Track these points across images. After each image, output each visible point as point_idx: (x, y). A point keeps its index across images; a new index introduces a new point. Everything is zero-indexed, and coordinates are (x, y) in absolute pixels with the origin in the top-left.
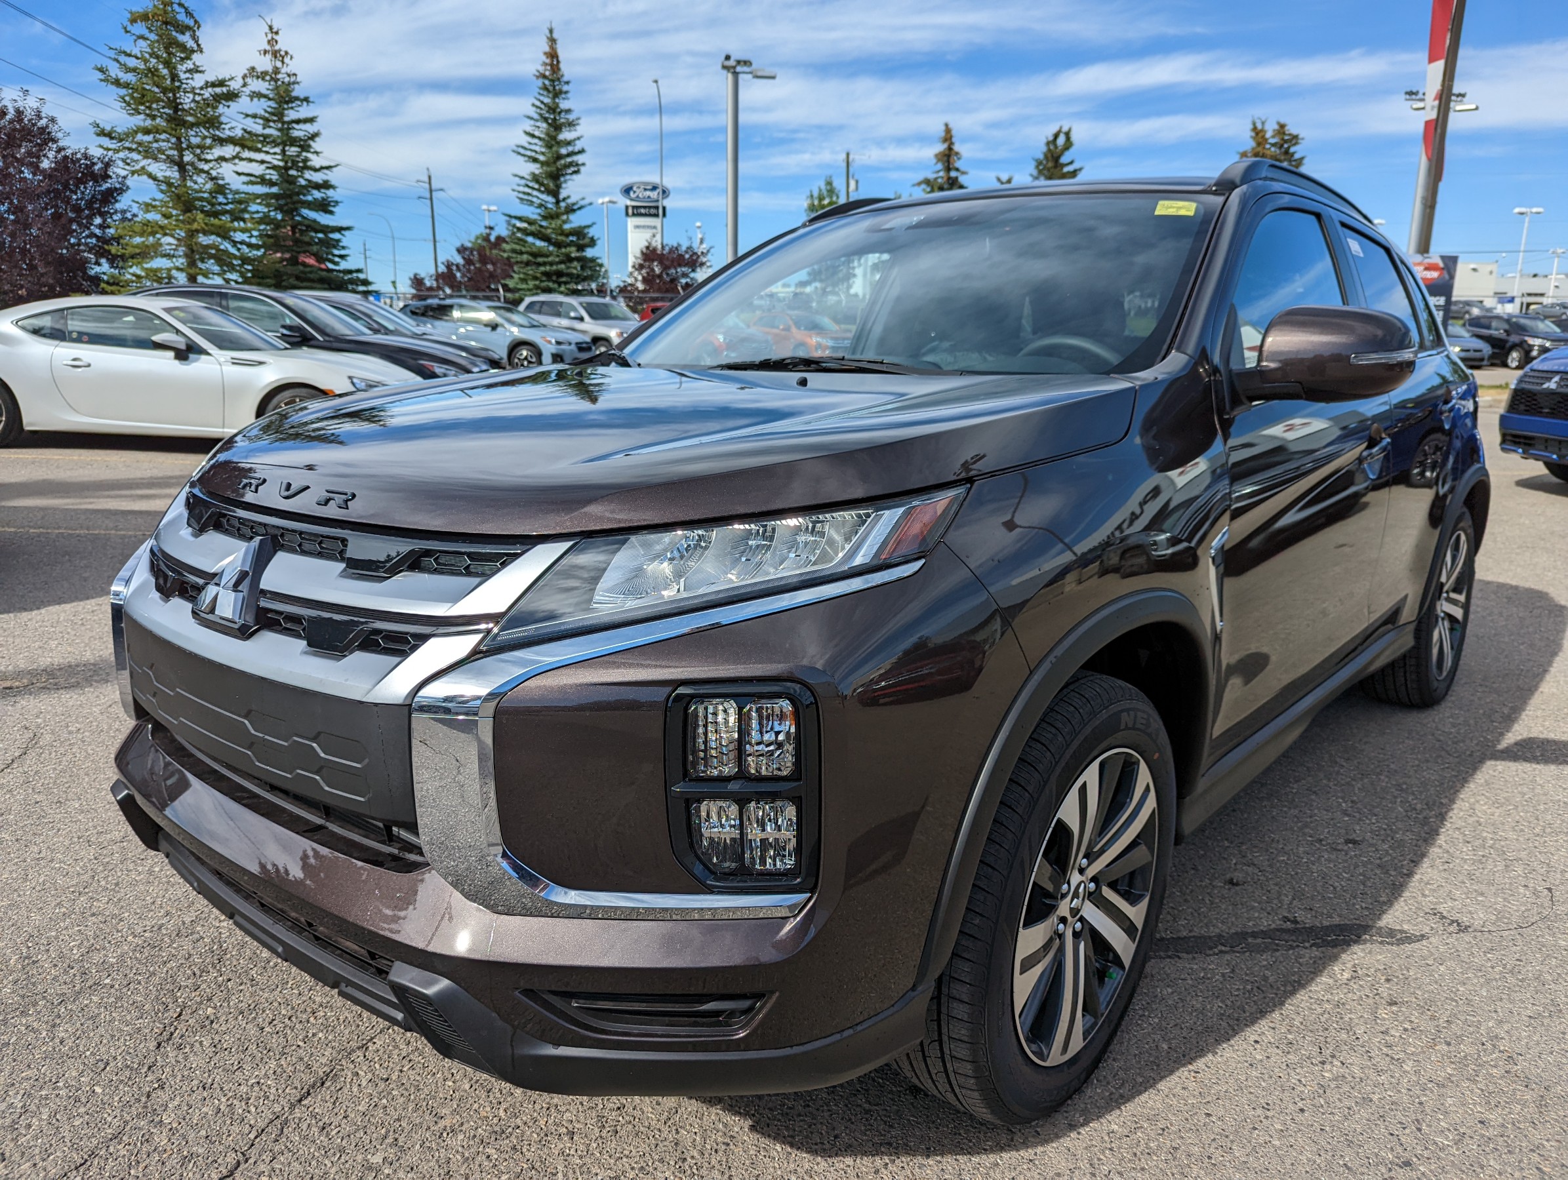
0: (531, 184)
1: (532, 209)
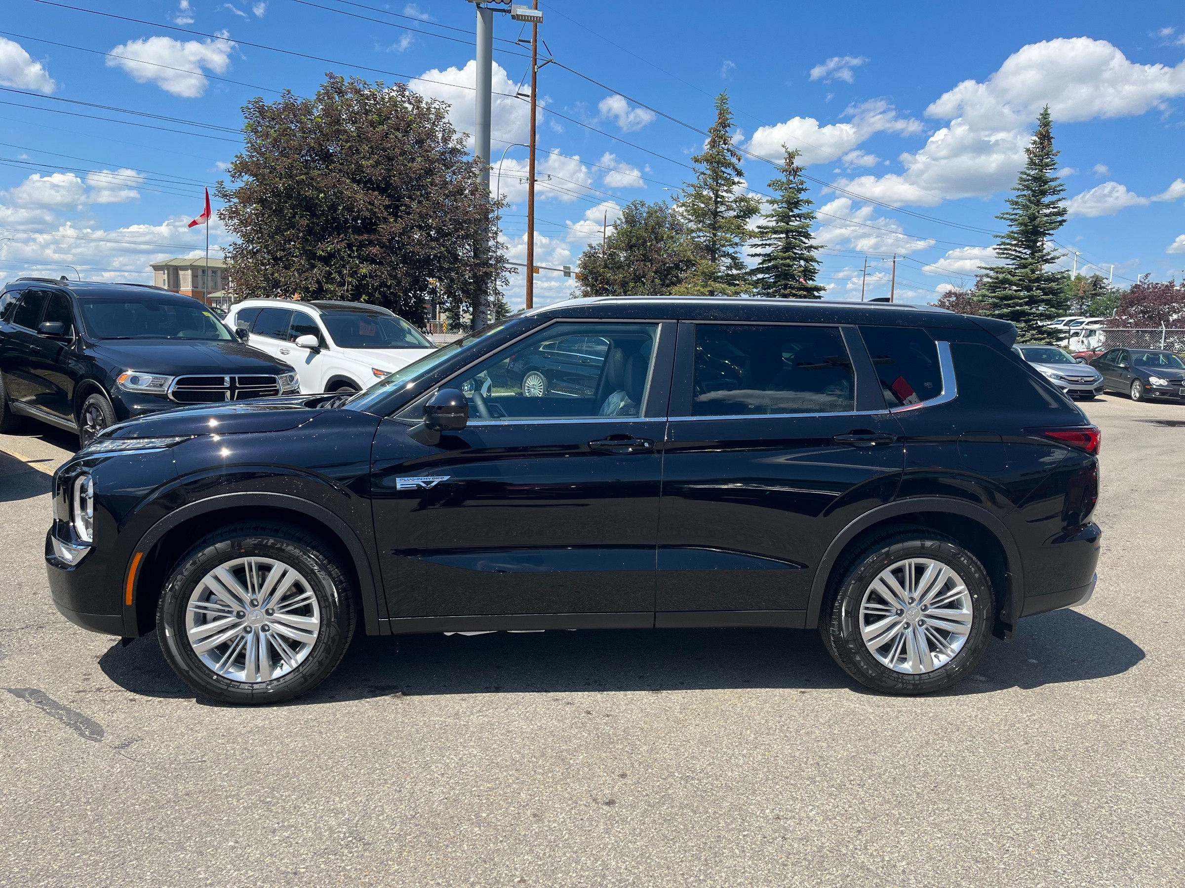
0: (1008, 241)
1: (1009, 261)
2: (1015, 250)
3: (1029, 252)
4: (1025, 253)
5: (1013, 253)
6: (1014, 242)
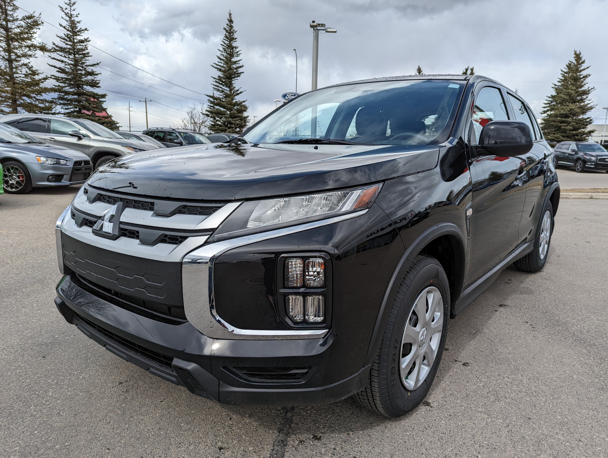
1: (219, 93)
2: (222, 88)
3: (228, 89)
4: (226, 90)
5: (220, 89)
6: (221, 82)
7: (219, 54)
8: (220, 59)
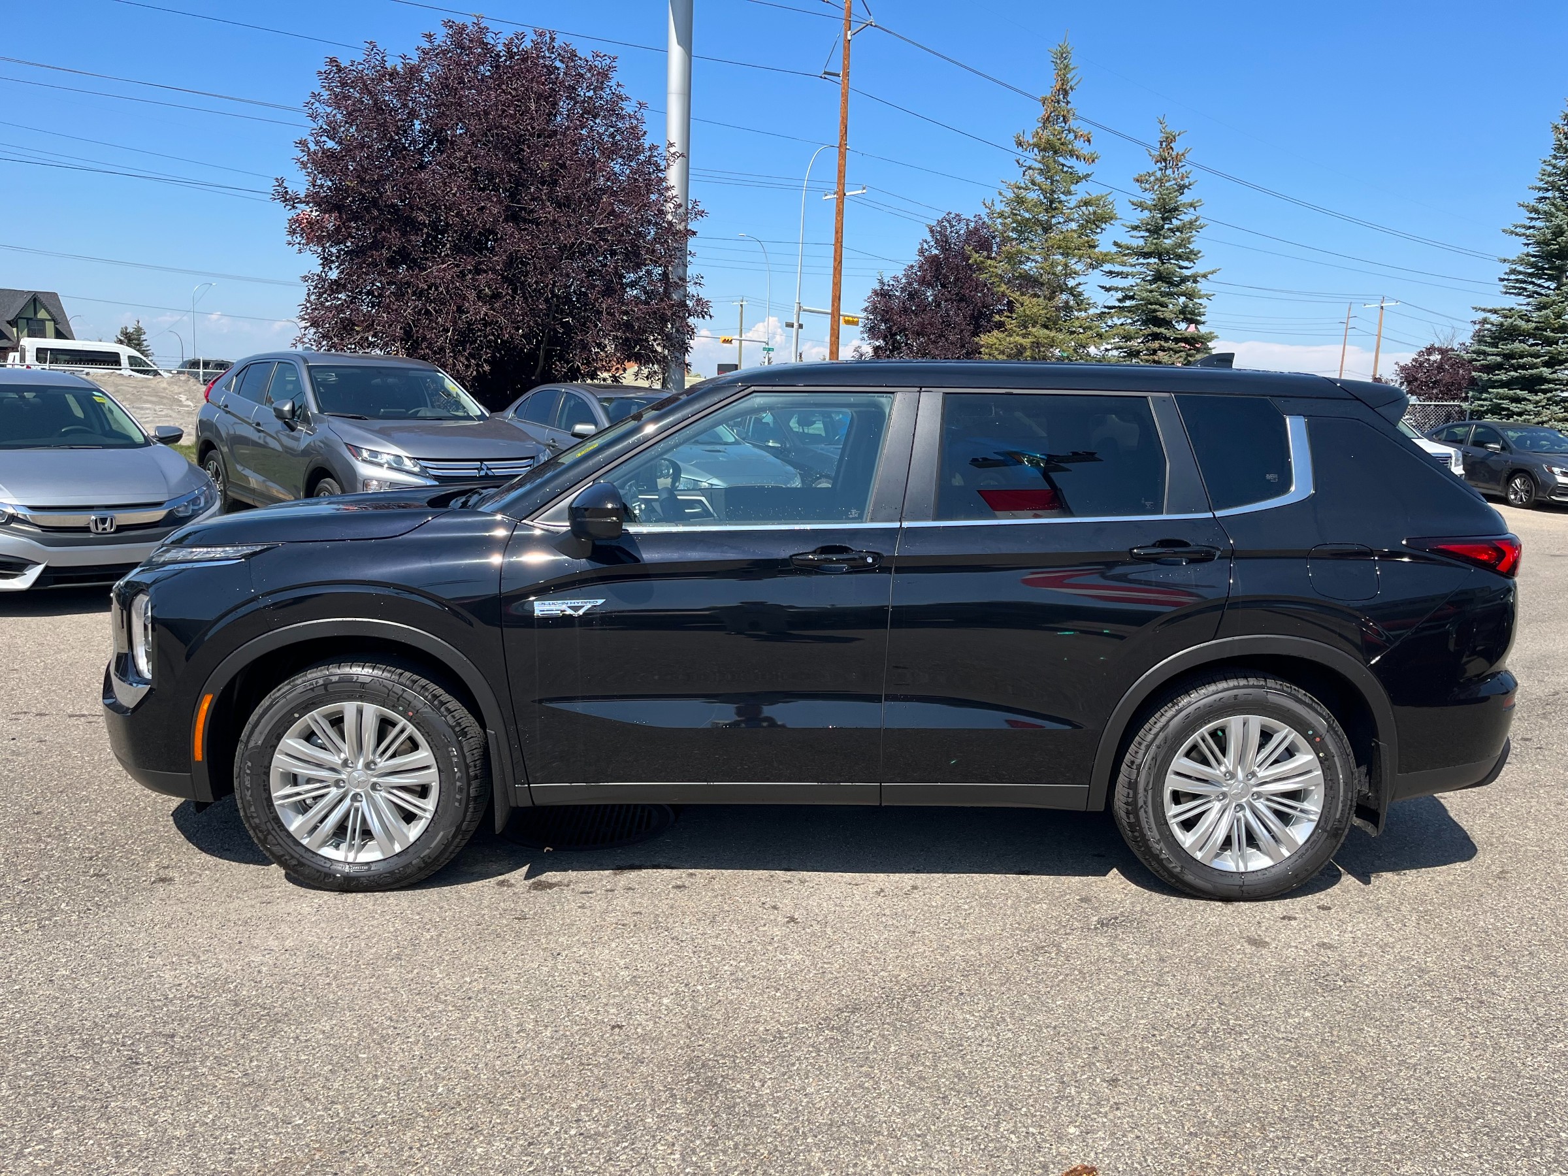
0: (1521, 268)
1: (1522, 300)
3: (1553, 285)
6: (1530, 271)
7: (1531, 198)
8: (1537, 211)
